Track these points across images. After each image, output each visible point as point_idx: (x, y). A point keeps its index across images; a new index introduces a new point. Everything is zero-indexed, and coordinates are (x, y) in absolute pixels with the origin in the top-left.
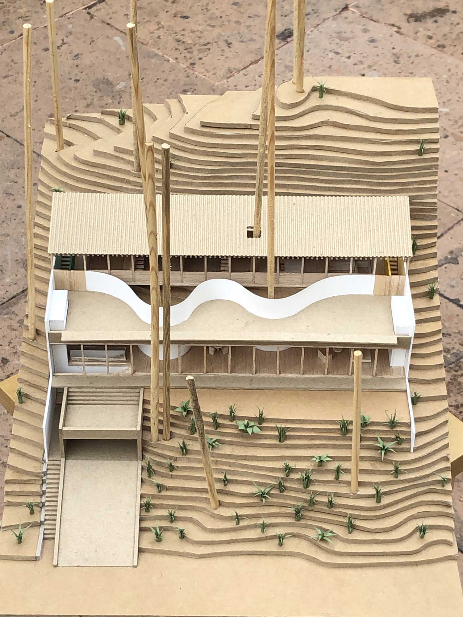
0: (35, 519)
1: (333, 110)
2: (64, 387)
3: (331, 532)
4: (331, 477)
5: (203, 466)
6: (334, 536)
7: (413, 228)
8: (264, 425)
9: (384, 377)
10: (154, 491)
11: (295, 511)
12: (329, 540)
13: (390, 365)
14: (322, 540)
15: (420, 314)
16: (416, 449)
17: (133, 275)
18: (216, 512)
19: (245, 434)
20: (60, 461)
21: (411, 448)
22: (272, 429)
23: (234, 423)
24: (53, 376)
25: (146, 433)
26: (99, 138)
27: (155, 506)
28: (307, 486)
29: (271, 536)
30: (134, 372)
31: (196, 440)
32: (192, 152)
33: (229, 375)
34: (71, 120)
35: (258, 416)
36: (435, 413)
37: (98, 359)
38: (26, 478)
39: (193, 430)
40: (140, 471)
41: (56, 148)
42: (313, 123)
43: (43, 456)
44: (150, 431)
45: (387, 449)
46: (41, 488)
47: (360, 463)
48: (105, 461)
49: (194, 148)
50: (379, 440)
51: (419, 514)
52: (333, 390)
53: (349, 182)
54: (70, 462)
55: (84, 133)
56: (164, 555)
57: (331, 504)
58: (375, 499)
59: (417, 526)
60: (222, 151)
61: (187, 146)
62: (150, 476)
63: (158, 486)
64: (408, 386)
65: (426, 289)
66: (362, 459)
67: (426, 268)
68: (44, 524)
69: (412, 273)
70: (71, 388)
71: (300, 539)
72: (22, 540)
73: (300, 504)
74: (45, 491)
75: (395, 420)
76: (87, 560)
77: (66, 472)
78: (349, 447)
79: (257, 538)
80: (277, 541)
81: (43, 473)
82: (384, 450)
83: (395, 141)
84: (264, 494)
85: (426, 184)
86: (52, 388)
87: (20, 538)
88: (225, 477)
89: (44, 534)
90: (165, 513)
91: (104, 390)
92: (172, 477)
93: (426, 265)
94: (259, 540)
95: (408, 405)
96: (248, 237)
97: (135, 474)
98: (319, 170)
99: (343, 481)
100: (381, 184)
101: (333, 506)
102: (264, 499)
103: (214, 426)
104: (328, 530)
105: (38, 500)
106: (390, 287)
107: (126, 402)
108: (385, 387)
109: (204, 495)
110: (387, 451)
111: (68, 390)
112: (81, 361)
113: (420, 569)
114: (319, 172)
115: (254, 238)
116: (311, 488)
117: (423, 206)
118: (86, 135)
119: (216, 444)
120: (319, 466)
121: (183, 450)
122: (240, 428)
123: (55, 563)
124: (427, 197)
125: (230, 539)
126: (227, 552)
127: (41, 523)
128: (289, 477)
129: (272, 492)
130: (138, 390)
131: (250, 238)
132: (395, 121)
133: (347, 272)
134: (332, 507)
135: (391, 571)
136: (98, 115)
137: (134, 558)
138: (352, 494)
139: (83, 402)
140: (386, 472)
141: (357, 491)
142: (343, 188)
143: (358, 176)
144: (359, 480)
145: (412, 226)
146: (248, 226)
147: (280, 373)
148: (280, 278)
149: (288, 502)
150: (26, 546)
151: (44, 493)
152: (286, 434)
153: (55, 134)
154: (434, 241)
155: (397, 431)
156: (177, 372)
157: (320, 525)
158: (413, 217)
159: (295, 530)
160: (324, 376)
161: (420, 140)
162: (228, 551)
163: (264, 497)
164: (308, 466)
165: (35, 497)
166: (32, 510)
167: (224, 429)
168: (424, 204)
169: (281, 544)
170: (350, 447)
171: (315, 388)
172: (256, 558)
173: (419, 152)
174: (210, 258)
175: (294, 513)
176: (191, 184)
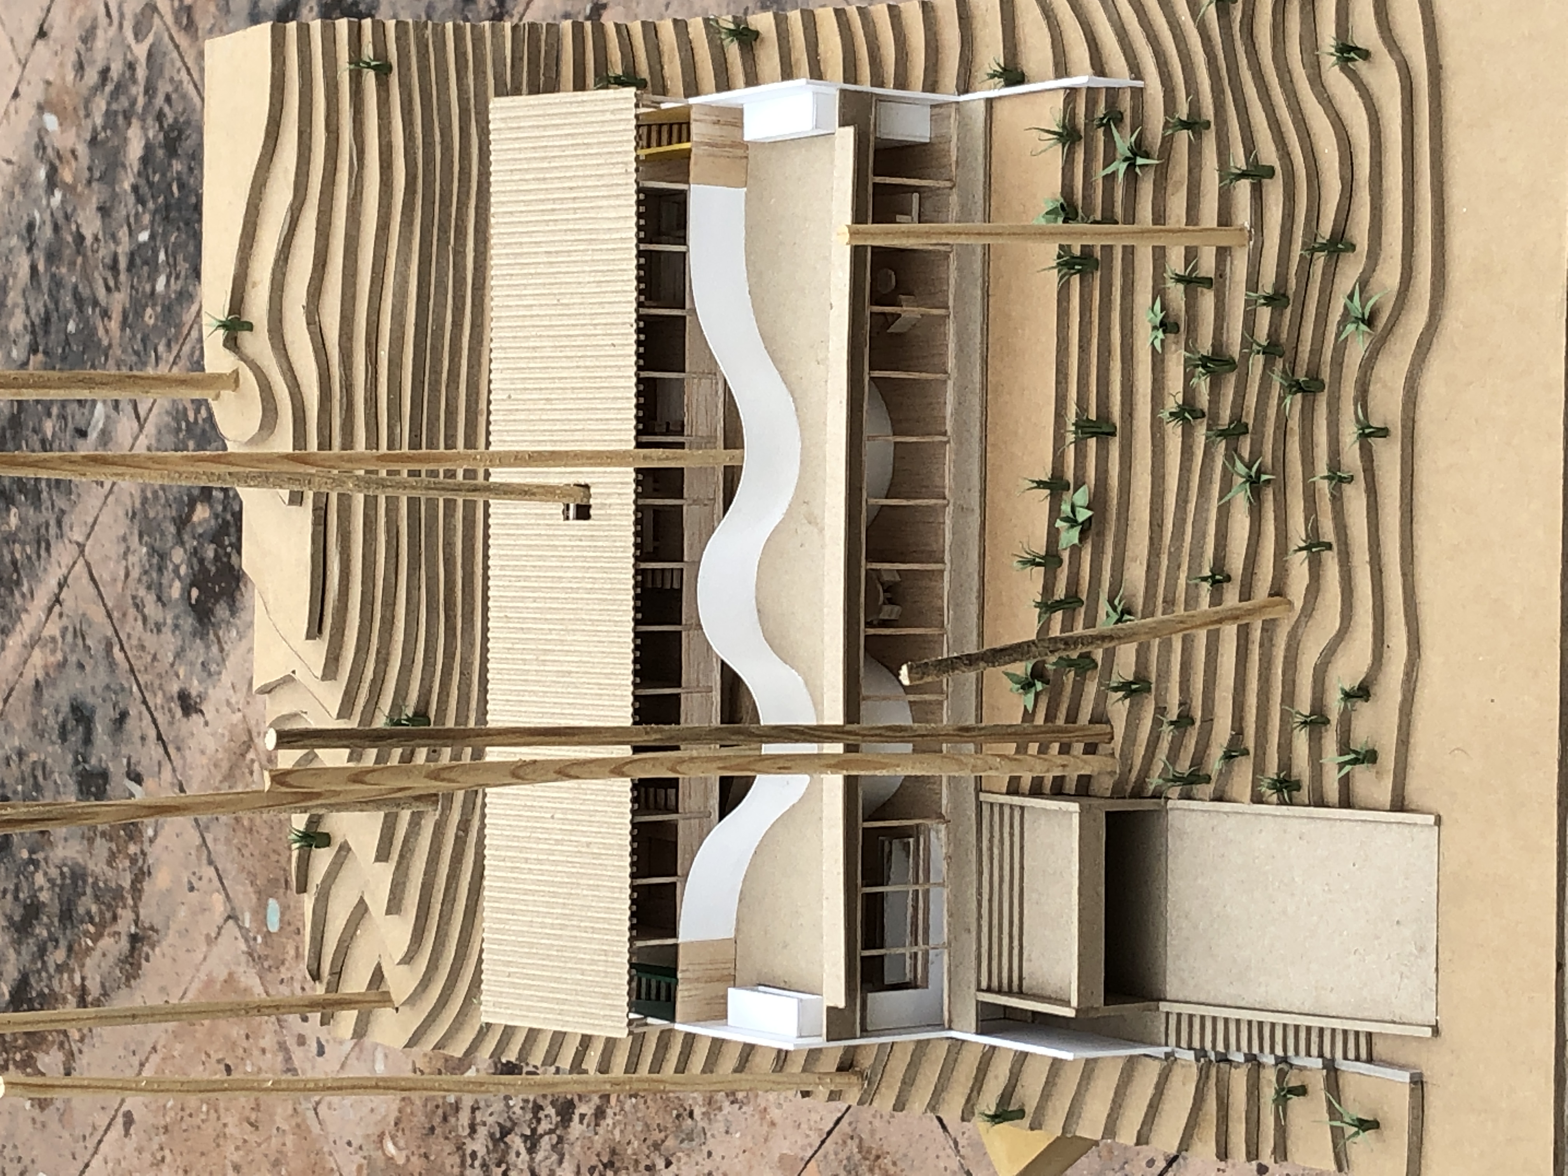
0: (1317, 1082)
1: (281, 297)
2: (977, 1002)
3: (1351, 297)
4: (1207, 300)
5: (1181, 634)
6: (1361, 292)
7: (580, 85)
8: (1070, 476)
9: (954, 158)
10: (1244, 769)
11: (1295, 393)
12: (1371, 303)
13: (925, 144)
14: (1370, 322)
15: (796, 63)
16: (1136, 71)
17: (689, 818)
18: (1298, 604)
19: (1093, 525)
20: (1168, 1014)
21: (1131, 88)
22: (1081, 456)
23: (1066, 556)
24: (950, 1028)
25: (1094, 787)
26: (362, 898)
27: (1286, 764)
28: (1230, 364)
29: (1362, 457)
30: (940, 816)
31: (1110, 655)
32: (383, 660)
33: (948, 566)
34: (322, 970)
35: (1048, 492)
36: (1044, 24)
37: (910, 910)
38: (1211, 1105)
39: (1085, 664)
40: (1193, 804)
41: (390, 1010)
42: (311, 348)
43: (1156, 1058)
44: (1089, 777)
45: (1131, 150)
46: (1238, 1065)
47: (1171, 224)
48: (1169, 895)
49: (374, 656)
50: (1109, 170)
51: (1308, 65)
52: (986, 294)
53: (460, 253)
54: (1172, 988)
55: (352, 938)
56: (1412, 741)
57: (1277, 300)
58: (1265, 181)
59: (1337, 68)
60: (380, 583)
61: (369, 674)
62: (1208, 779)
63: (1228, 757)
64: (977, 96)
65: (733, 50)
66: (1159, 217)
67: (680, 51)
68: (1333, 1060)
69: (692, 88)
70: (979, 983)
71: (1373, 379)
72: (1371, 1118)
73: (1277, 381)
74: (1245, 1055)
75: (1057, 129)
76: (1421, 949)
77: (1195, 999)
78: (1129, 252)
79: (1368, 497)
80: (1377, 443)
81: (1197, 1060)
82: (1135, 159)
83: (355, 134)
84: (1251, 476)
85: (465, 53)
86: (980, 1031)
87: (1364, 1125)
88: (1204, 579)
89: (1357, 1059)
90: (1301, 740)
91: (986, 897)
92: (1208, 720)
93: (673, 49)
94: (1372, 491)
95: (1024, 94)
96: (587, 517)
97: (1200, 818)
98: (429, 331)
99: (1217, 268)
100: (465, 172)
101: (1282, 291)
102: (1264, 477)
103: (1074, 609)
104: (1346, 307)
105: (1269, 1076)
106: (724, 146)
107: (1017, 839)
108: (981, 159)
109: (1256, 634)
110: (1139, 149)
111: (983, 991)
112: (916, 954)
113: (1450, 60)
114: (432, 330)
115: (592, 501)
116: (1235, 351)
117: (522, 59)
118: (359, 932)
119: (1119, 603)
120: (1178, 331)
121: (1135, 691)
122: (1076, 541)
123: (1428, 1032)
124: (498, 48)
125: (1368, 567)
126: (1404, 575)
127: (1330, 1067)
128: (1206, 410)
129: (1246, 455)
130: (984, 806)
131: (592, 512)
132: (305, 136)
133: (683, 256)
134: (1285, 295)
135: (1455, 135)
136: (308, 902)
137: (1415, 824)
138: (1252, 243)
139: (1016, 952)
140: (1195, 151)
141: (1242, 229)
142: (475, 269)
143: (444, 230)
144: (1214, 224)
145: (576, 89)
146: (562, 517)
147: (945, 434)
148: (700, 434)
149: (1272, 412)
150: (1386, 1108)
151: (1251, 1058)
152: (1094, 419)
153: (356, 1012)
154: (614, 30)
155: (1086, 125)
156: (941, 703)
157: (1332, 329)
158: (553, 87)
159: (1349, 390)
160: (951, 316)
161: (351, 71)
162: (1399, 573)
163: (1258, 477)
164: (1179, 359)
165: (1263, 1082)
166: (1293, 1091)
167: (1081, 581)
168: (517, 55)
169: (1383, 432)
170: (1130, 250)
171: (982, 343)
172: (1422, 498)
173: (383, 70)
174: (639, 616)
175: (1304, 398)
176: (466, 665)
